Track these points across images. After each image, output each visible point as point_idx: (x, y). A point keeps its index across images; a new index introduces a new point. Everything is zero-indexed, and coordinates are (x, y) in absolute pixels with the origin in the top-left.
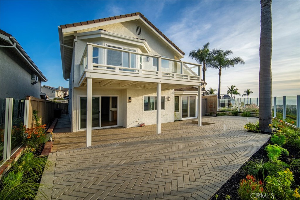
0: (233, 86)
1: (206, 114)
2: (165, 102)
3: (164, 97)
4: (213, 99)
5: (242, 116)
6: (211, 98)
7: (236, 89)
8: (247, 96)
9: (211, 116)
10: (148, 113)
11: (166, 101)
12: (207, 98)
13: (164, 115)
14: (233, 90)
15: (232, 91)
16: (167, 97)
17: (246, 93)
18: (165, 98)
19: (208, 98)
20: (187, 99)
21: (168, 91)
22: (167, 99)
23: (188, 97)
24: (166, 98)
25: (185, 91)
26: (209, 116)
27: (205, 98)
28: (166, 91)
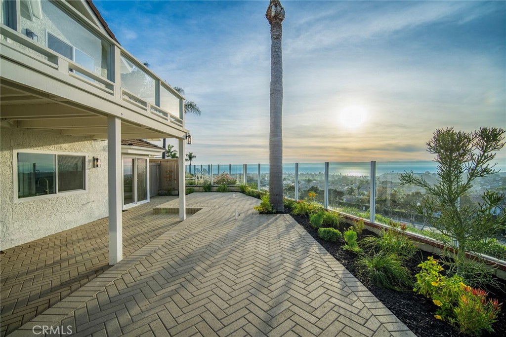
0: (171, 145)
1: (160, 192)
2: (87, 171)
3: (84, 157)
4: (172, 165)
5: (218, 191)
6: (168, 164)
7: (175, 151)
8: (189, 161)
9: (169, 195)
10: (35, 205)
11: (89, 169)
12: (160, 164)
13: (83, 205)
14: (171, 153)
15: (169, 154)
16: (91, 158)
17: (188, 158)
18: (87, 160)
19: (162, 163)
20: (131, 164)
21: (93, 142)
22: (91, 164)
23: (133, 160)
24: (89, 161)
25: (132, 147)
26: (167, 195)
27: (157, 163)
28: (89, 142)
